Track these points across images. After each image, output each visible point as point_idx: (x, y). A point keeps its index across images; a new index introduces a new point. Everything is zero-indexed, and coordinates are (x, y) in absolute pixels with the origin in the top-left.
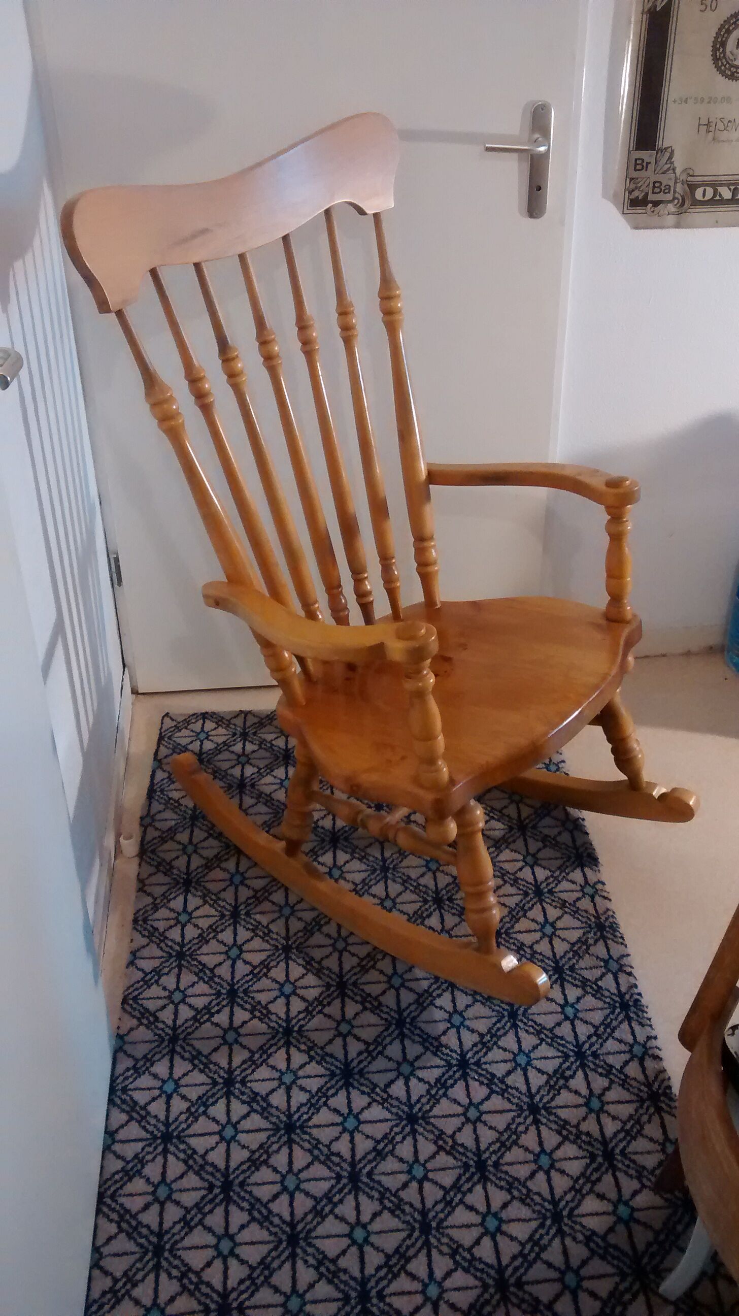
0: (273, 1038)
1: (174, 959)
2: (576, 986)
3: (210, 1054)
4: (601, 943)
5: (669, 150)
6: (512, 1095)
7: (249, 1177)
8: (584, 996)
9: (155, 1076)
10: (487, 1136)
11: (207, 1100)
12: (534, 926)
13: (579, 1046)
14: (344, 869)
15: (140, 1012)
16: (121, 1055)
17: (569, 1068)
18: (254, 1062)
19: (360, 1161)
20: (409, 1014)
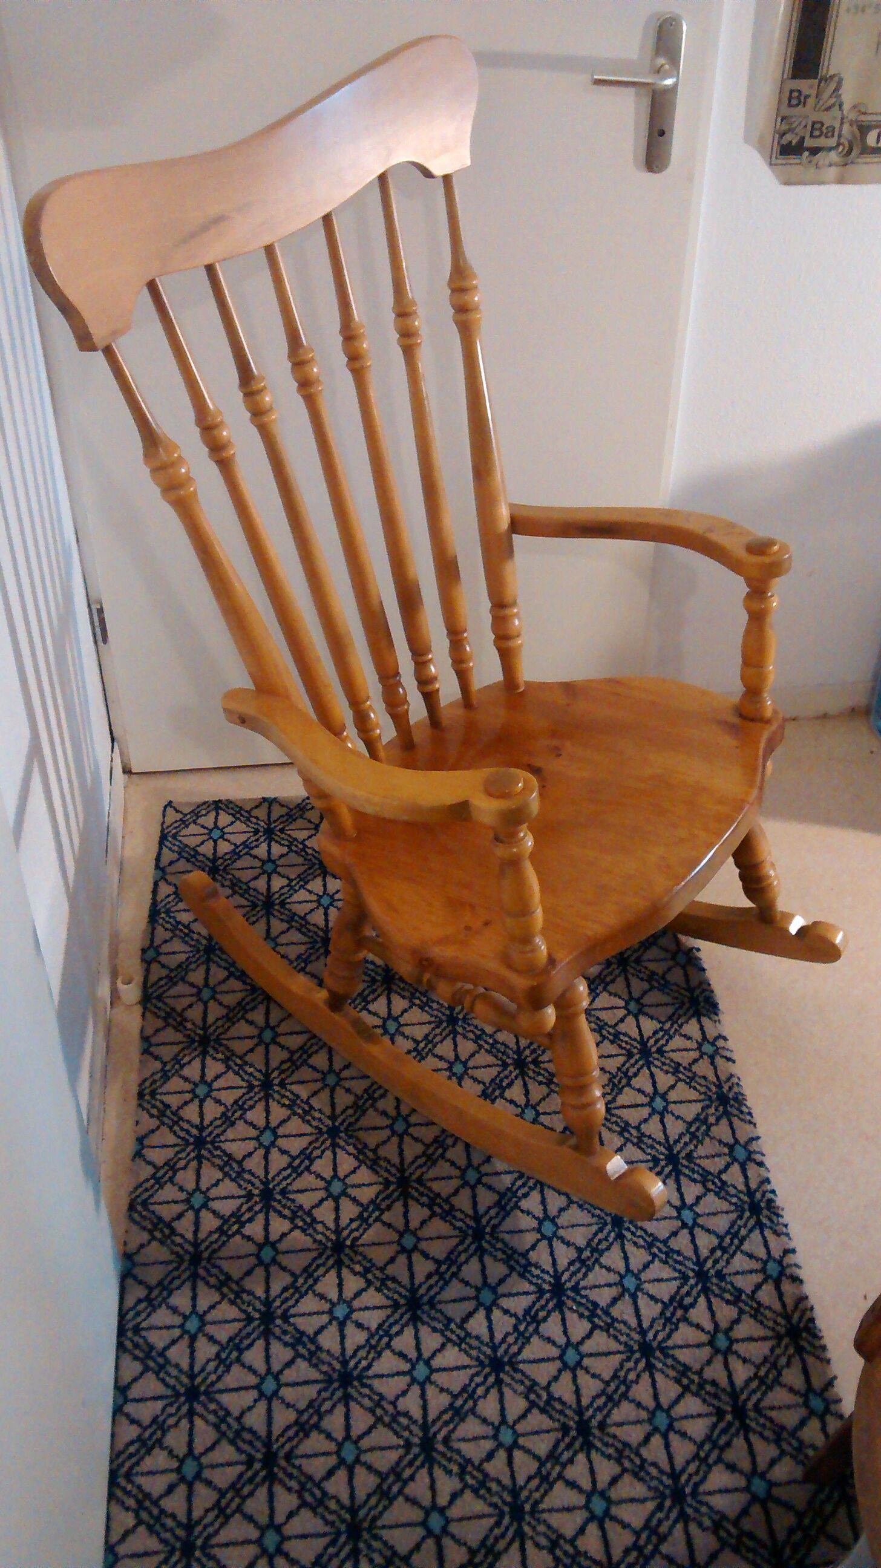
0: (320, 1255)
1: (191, 1147)
2: (695, 1181)
3: (242, 1279)
4: (724, 1122)
5: (836, 79)
6: (620, 1331)
7: (296, 1446)
8: (705, 1195)
9: (175, 1310)
10: (590, 1387)
11: (241, 1341)
12: (641, 1099)
13: (700, 1263)
14: (402, 1020)
15: (152, 1222)
16: (130, 1281)
17: (688, 1294)
18: (297, 1289)
19: (434, 1422)
20: (488, 1222)
